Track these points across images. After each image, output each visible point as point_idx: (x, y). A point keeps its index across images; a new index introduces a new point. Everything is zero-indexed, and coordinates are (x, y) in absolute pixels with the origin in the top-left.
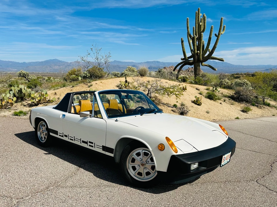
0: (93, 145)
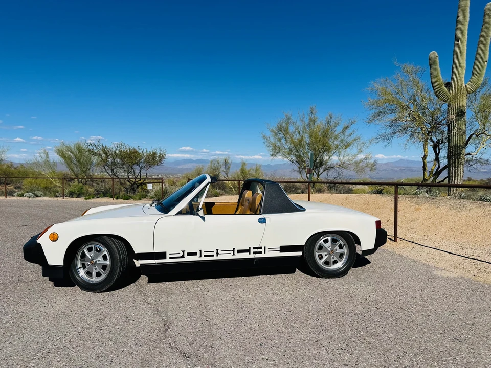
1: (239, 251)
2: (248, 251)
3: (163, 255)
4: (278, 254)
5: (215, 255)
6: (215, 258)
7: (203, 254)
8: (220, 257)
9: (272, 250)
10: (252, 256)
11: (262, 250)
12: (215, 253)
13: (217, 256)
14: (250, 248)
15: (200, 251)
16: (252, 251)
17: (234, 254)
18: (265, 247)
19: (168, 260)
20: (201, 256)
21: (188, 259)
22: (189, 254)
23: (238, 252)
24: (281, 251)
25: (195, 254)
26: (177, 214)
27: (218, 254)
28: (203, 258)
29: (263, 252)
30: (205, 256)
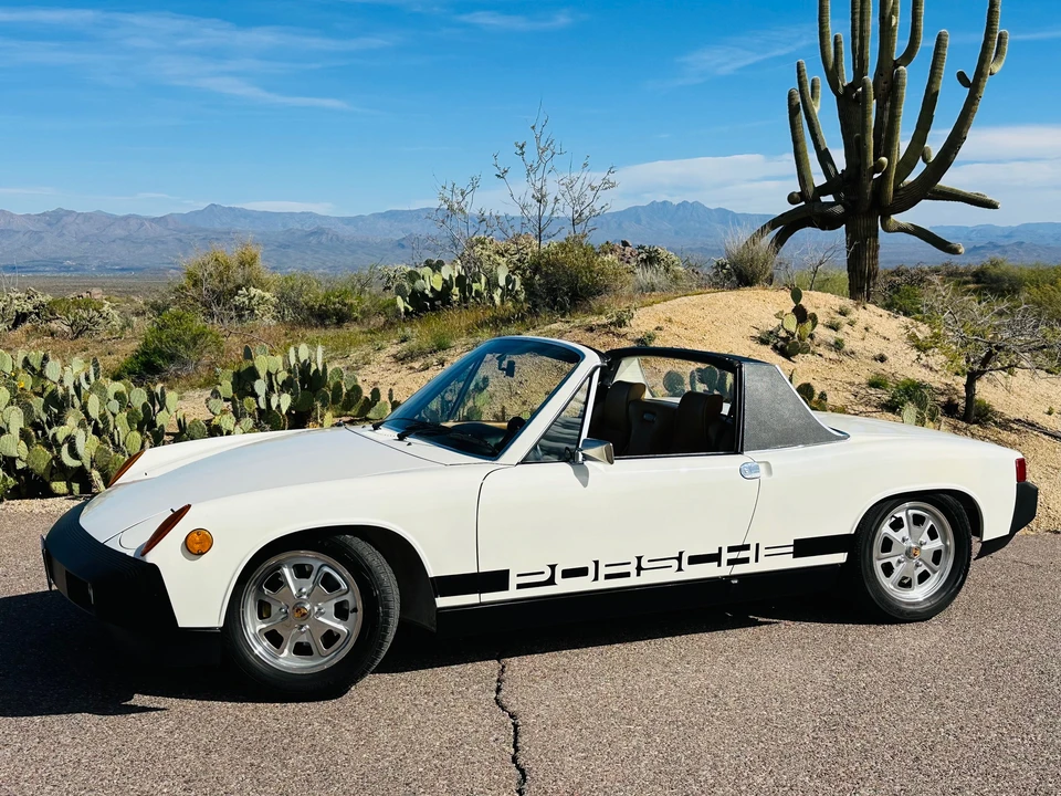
1: (694, 560)
2: (716, 558)
3: (498, 580)
4: (790, 562)
5: (634, 572)
6: (633, 581)
7: (603, 571)
8: (648, 578)
9: (775, 550)
10: (724, 570)
11: (750, 554)
12: (632, 569)
13: (638, 574)
14: (720, 549)
15: (597, 563)
16: (726, 556)
17: (680, 569)
18: (757, 545)
19: (512, 593)
20: (596, 579)
21: (565, 586)
22: (567, 574)
23: (690, 563)
24: (797, 554)
25: (583, 572)
26: (524, 462)
27: (639, 569)
28: (603, 584)
29: (752, 559)
30: (608, 577)
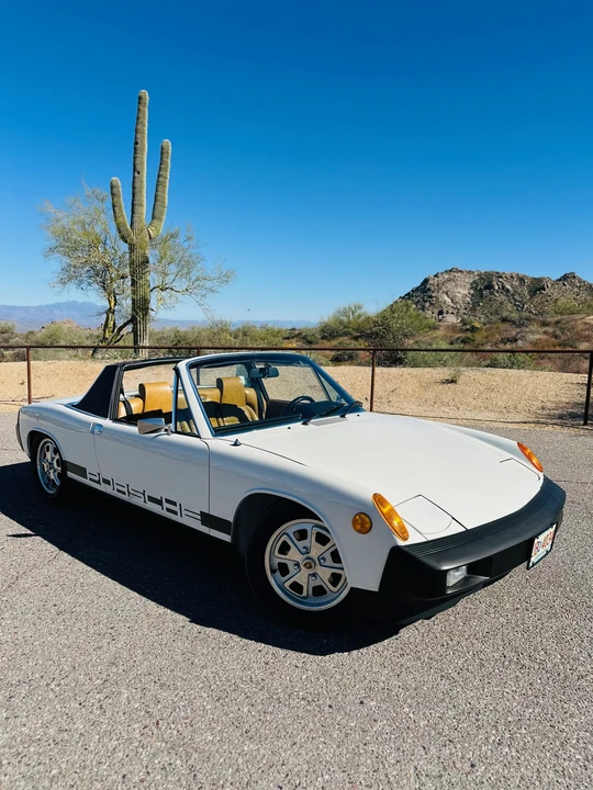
0: (177, 509)
